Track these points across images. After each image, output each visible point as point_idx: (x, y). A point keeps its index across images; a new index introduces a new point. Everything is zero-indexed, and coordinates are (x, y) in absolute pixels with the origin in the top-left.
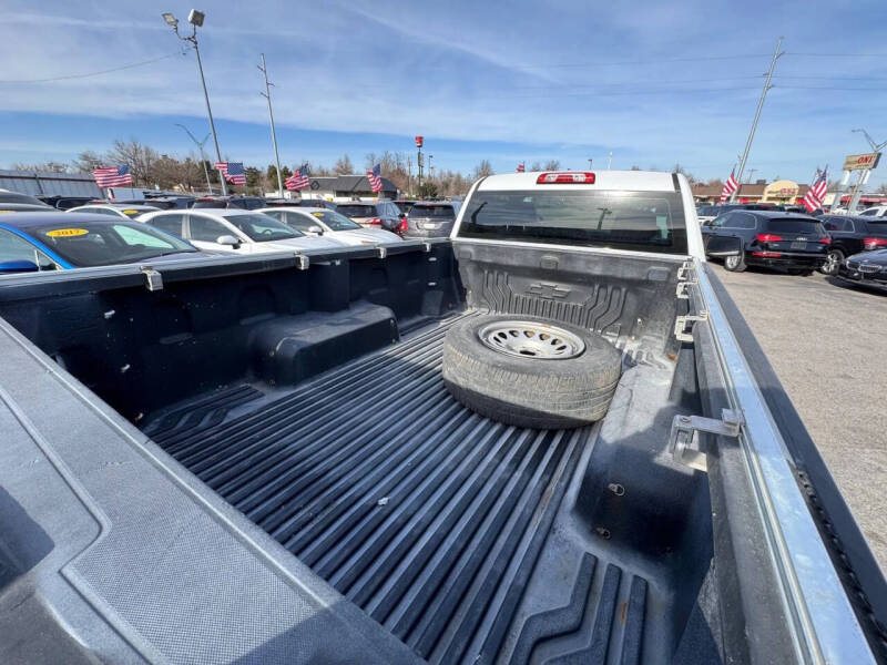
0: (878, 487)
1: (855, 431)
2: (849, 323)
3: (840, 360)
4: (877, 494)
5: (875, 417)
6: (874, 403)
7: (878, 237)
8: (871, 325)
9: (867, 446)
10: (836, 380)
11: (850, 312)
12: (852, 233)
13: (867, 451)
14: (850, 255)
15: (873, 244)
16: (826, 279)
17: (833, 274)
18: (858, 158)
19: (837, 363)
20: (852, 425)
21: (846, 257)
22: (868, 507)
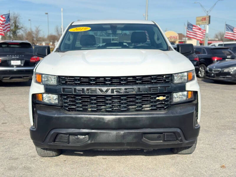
0: (233, 138)
1: (223, 126)
2: (215, 95)
3: (214, 107)
4: (233, 139)
5: (229, 122)
6: (228, 118)
7: (217, 56)
8: (223, 95)
9: (228, 129)
10: (214, 113)
11: (214, 91)
12: (206, 55)
13: (228, 130)
14: (208, 65)
15: (216, 60)
16: (202, 80)
17: (204, 77)
18: (201, 18)
19: (213, 108)
20: (222, 125)
21: (207, 66)
22: (231, 143)
